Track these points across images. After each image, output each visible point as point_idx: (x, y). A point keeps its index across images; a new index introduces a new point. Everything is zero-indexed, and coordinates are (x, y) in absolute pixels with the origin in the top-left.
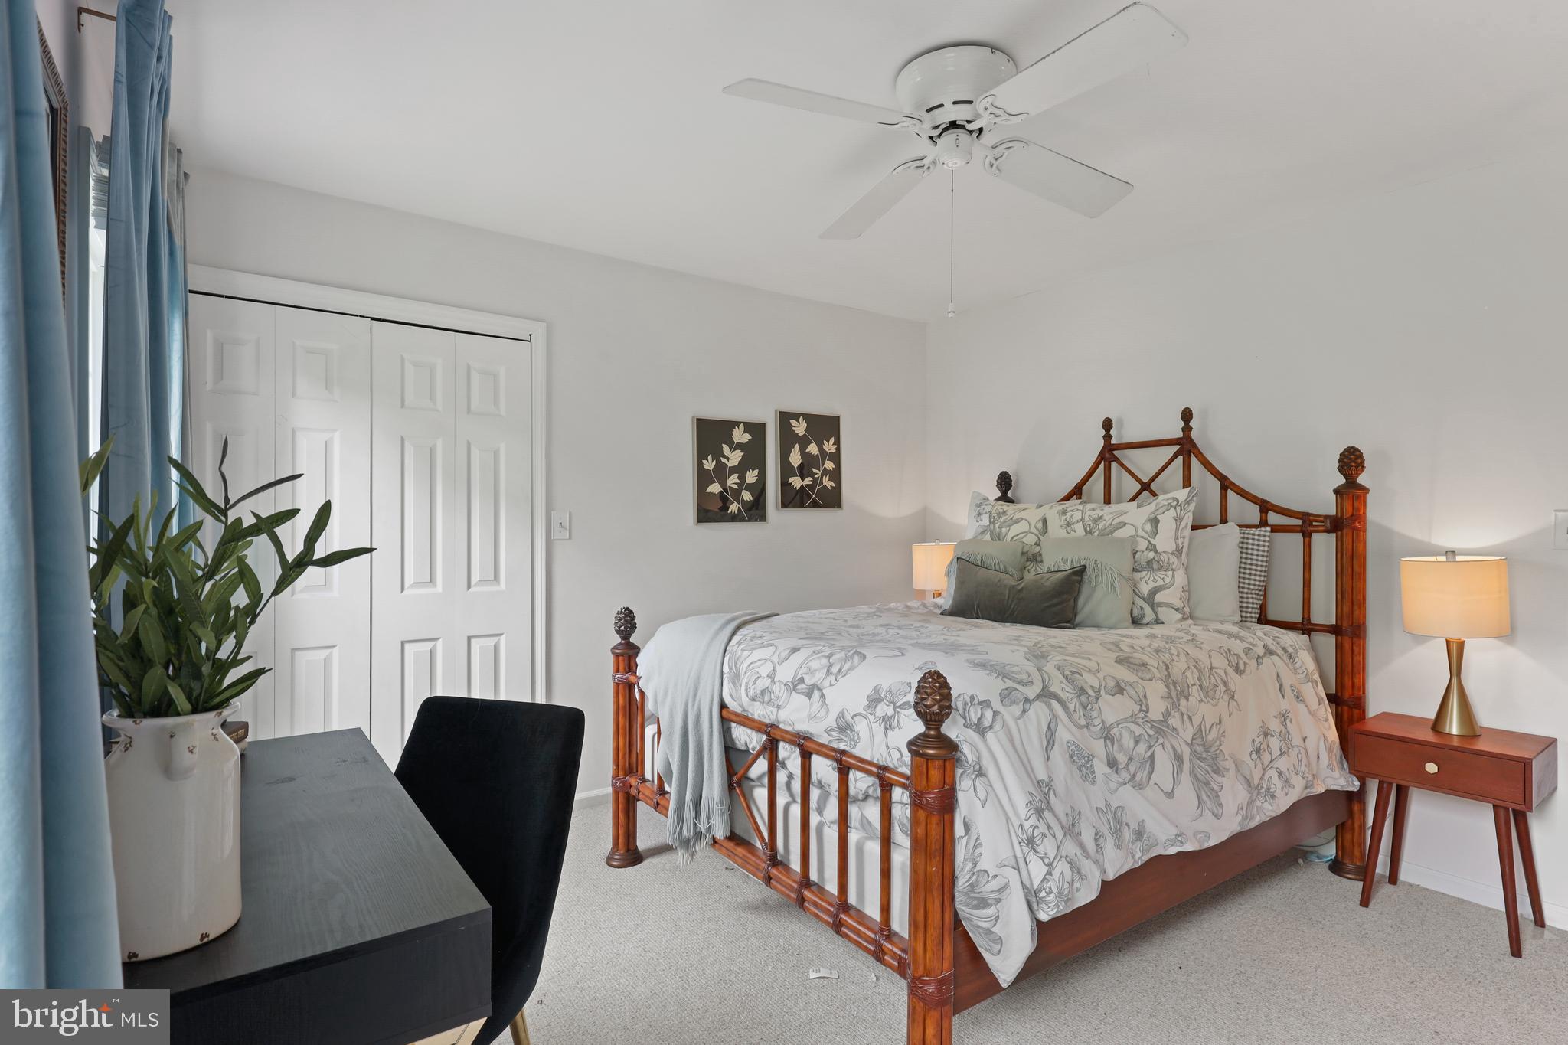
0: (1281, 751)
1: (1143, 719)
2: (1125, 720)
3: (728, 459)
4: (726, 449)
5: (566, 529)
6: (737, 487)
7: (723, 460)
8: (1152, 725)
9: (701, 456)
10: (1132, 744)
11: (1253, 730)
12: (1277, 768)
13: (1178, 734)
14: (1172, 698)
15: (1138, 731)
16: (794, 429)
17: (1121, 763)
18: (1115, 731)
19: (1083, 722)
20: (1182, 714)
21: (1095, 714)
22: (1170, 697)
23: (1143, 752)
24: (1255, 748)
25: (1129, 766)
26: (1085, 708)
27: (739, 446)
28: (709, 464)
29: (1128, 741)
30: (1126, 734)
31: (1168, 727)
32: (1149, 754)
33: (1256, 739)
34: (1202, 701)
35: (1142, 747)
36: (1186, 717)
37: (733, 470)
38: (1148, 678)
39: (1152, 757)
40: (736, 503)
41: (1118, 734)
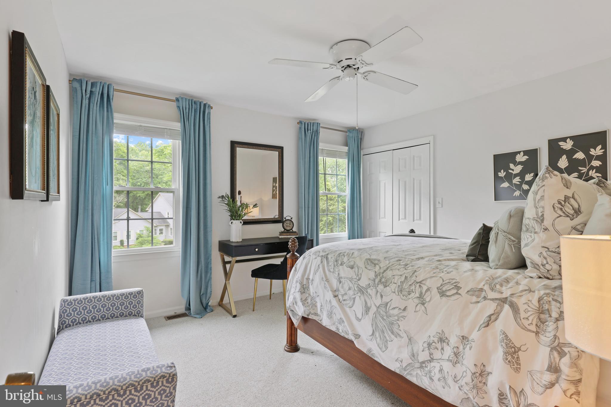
0: (449, 358)
1: (355, 282)
2: (347, 278)
3: (513, 170)
4: (512, 166)
5: (440, 204)
6: (519, 183)
7: (510, 171)
8: (358, 286)
9: (496, 171)
10: (347, 289)
11: (432, 331)
12: (441, 366)
13: (371, 298)
14: (375, 282)
15: (351, 285)
16: (561, 147)
17: (341, 292)
18: (342, 280)
19: (332, 270)
20: (377, 292)
21: (337, 270)
22: (374, 280)
23: (351, 295)
24: (428, 341)
25: (345, 296)
26: (335, 266)
27: (520, 163)
28: (502, 174)
29: (346, 287)
30: (346, 284)
31: (367, 292)
32: (354, 296)
33: (432, 337)
34: (394, 292)
35: (351, 292)
36: (379, 294)
37: (516, 175)
38: (369, 269)
39: (354, 299)
40: (518, 191)
41: (343, 281)
